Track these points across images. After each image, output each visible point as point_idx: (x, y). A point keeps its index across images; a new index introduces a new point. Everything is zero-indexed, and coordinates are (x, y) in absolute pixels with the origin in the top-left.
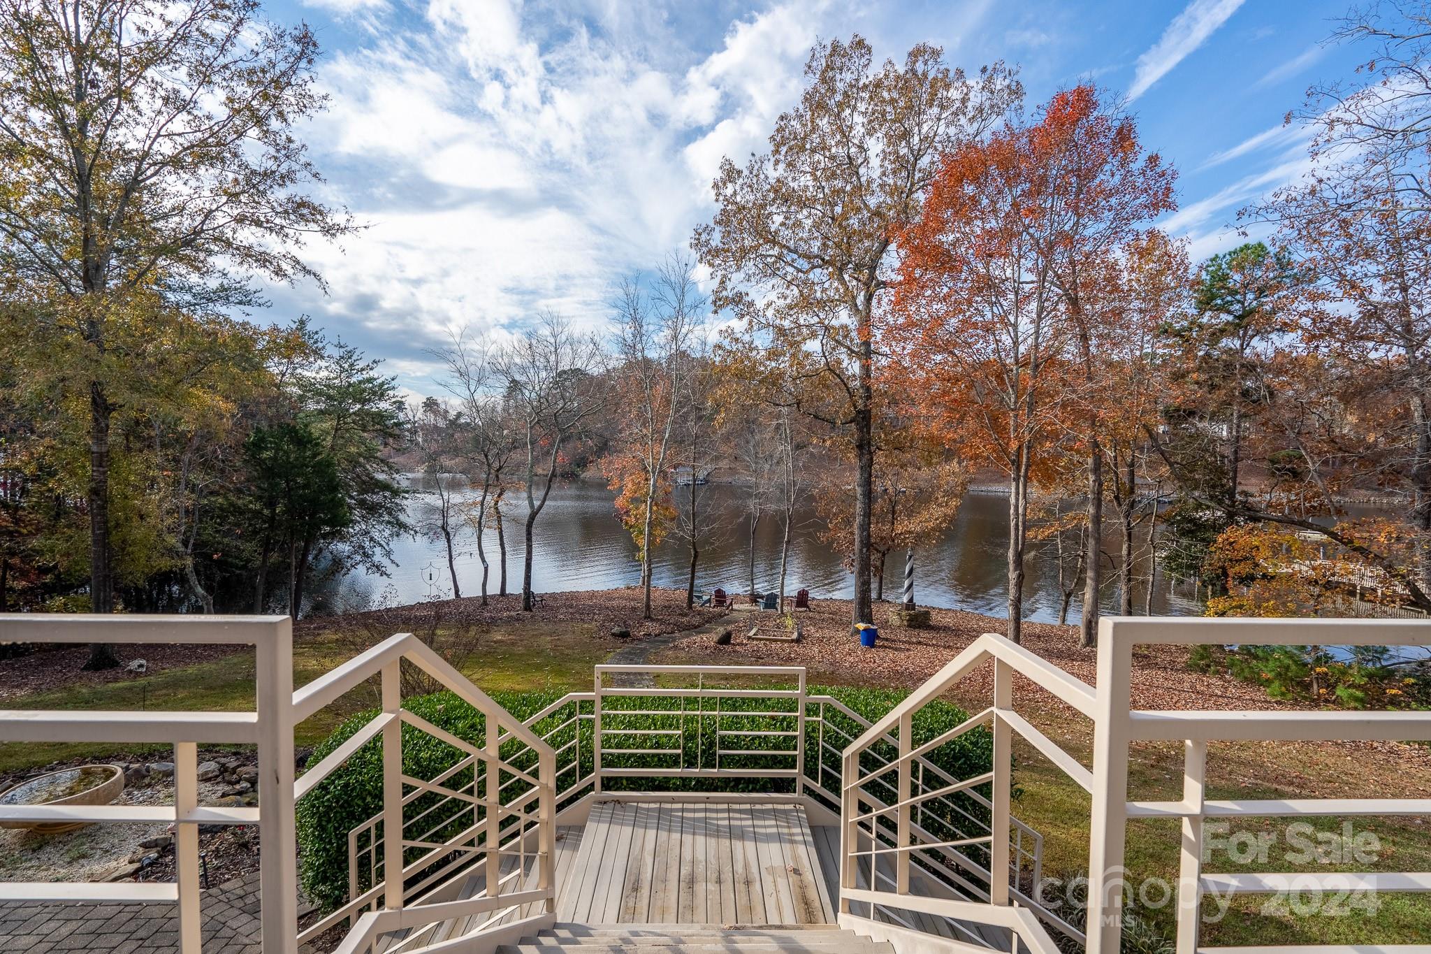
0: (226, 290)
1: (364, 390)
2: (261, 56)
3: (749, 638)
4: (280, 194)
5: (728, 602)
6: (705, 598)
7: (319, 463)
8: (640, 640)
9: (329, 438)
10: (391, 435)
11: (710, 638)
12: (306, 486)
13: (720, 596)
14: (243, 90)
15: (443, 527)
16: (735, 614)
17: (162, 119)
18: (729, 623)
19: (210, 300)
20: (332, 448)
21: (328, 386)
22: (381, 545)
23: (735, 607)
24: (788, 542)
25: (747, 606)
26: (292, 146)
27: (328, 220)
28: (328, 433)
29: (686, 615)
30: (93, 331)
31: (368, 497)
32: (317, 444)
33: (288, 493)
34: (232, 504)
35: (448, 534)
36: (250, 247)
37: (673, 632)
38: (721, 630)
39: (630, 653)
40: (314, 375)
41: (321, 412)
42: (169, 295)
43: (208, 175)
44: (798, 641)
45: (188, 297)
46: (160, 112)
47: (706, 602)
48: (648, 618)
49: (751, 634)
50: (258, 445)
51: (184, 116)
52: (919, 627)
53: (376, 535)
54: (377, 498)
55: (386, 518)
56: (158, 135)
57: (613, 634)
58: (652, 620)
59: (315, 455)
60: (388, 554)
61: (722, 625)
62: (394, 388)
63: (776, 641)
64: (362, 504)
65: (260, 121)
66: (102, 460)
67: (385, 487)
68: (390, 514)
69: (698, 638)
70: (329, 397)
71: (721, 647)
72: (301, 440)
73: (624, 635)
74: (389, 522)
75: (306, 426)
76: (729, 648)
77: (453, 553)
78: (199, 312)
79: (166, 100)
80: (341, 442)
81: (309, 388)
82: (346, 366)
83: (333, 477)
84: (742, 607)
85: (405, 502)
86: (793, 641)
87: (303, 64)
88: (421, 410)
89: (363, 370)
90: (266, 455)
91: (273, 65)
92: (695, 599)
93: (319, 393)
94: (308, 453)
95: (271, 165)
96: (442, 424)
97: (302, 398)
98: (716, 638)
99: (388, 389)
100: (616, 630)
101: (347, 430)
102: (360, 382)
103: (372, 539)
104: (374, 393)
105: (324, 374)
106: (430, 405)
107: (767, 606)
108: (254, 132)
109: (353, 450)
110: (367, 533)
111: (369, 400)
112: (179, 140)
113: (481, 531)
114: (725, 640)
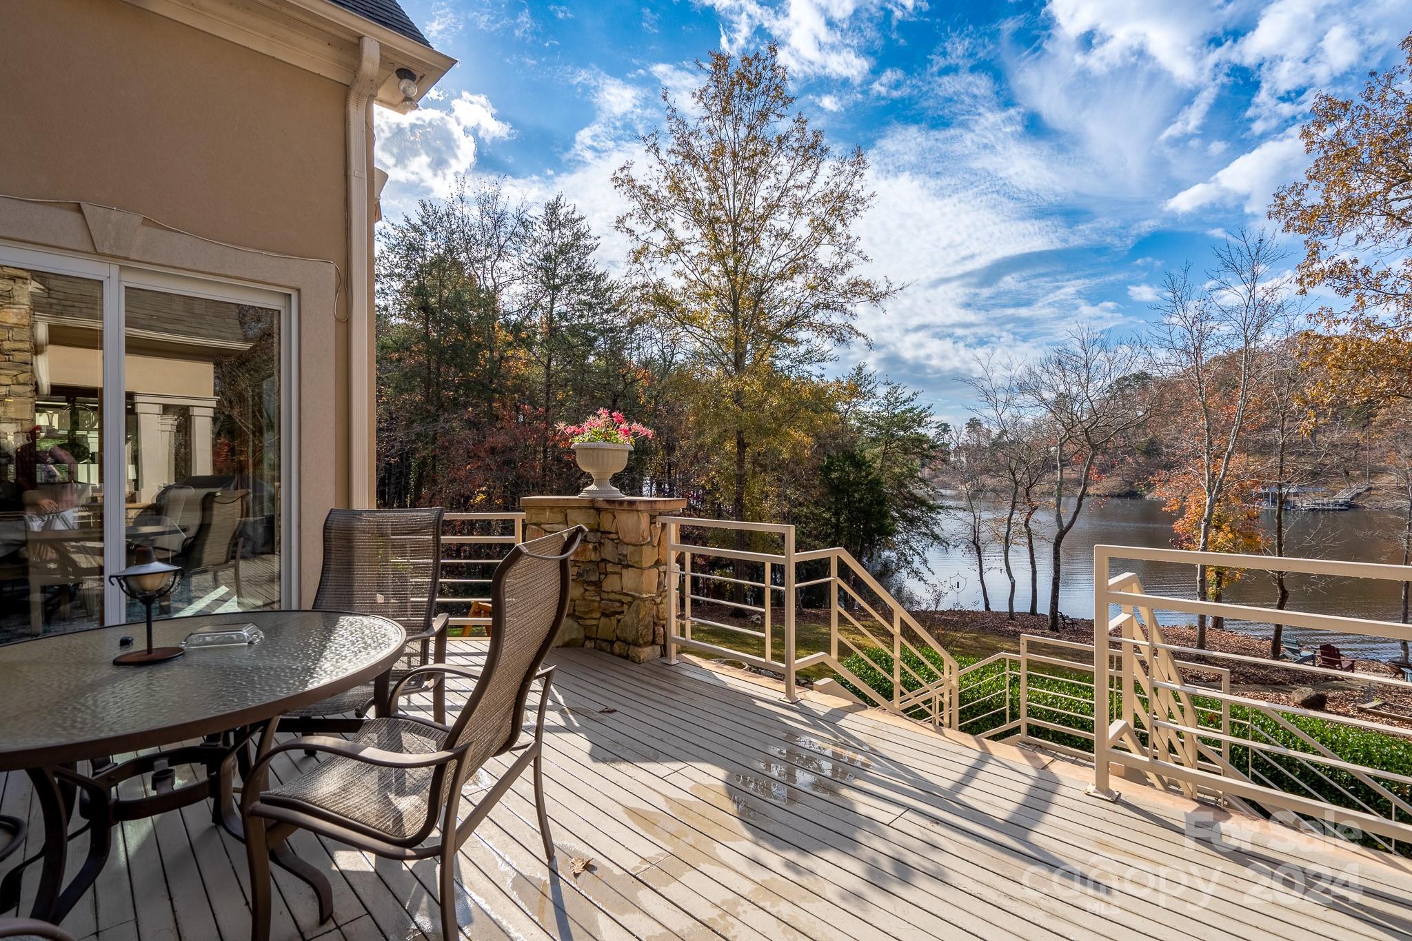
0: (810, 352)
1: (906, 420)
2: (831, 184)
3: (1362, 710)
4: (841, 281)
5: (1345, 664)
7: (871, 481)
9: (879, 462)
10: (927, 457)
12: (861, 500)
14: (820, 210)
15: (974, 542)
17: (775, 249)
19: (800, 362)
20: (881, 470)
21: (879, 418)
22: (919, 554)
26: (850, 241)
27: (874, 290)
28: (878, 457)
30: (738, 397)
31: (908, 511)
32: (870, 466)
33: (847, 506)
34: (812, 513)
35: (978, 548)
36: (823, 324)
38: (1309, 691)
40: (868, 409)
41: (873, 440)
42: (777, 362)
43: (799, 280)
45: (788, 362)
46: (774, 245)
47: (1307, 659)
49: (1367, 706)
50: (828, 469)
51: (787, 242)
53: (914, 544)
54: (916, 513)
55: (924, 530)
56: (773, 260)
59: (867, 476)
60: (925, 562)
62: (930, 415)
64: (904, 517)
65: (829, 230)
66: (741, 479)
67: (922, 502)
68: (927, 527)
70: (880, 427)
72: (859, 464)
74: (925, 534)
75: (861, 451)
77: (984, 567)
78: (794, 372)
79: (777, 236)
80: (888, 463)
81: (863, 419)
82: (892, 400)
83: (880, 493)
85: (939, 516)
87: (857, 177)
88: (965, 431)
89: (905, 401)
90: (834, 475)
91: (837, 186)
92: (1286, 653)
93: (872, 424)
94: (863, 474)
95: (836, 259)
96: (985, 443)
97: (860, 430)
99: (925, 416)
101: (893, 453)
102: (903, 412)
103: (911, 548)
104: (914, 421)
105: (876, 408)
106: (974, 425)
108: (826, 240)
109: (897, 470)
110: (907, 542)
111: (911, 427)
112: (783, 259)
113: (1007, 547)
114: (1314, 703)
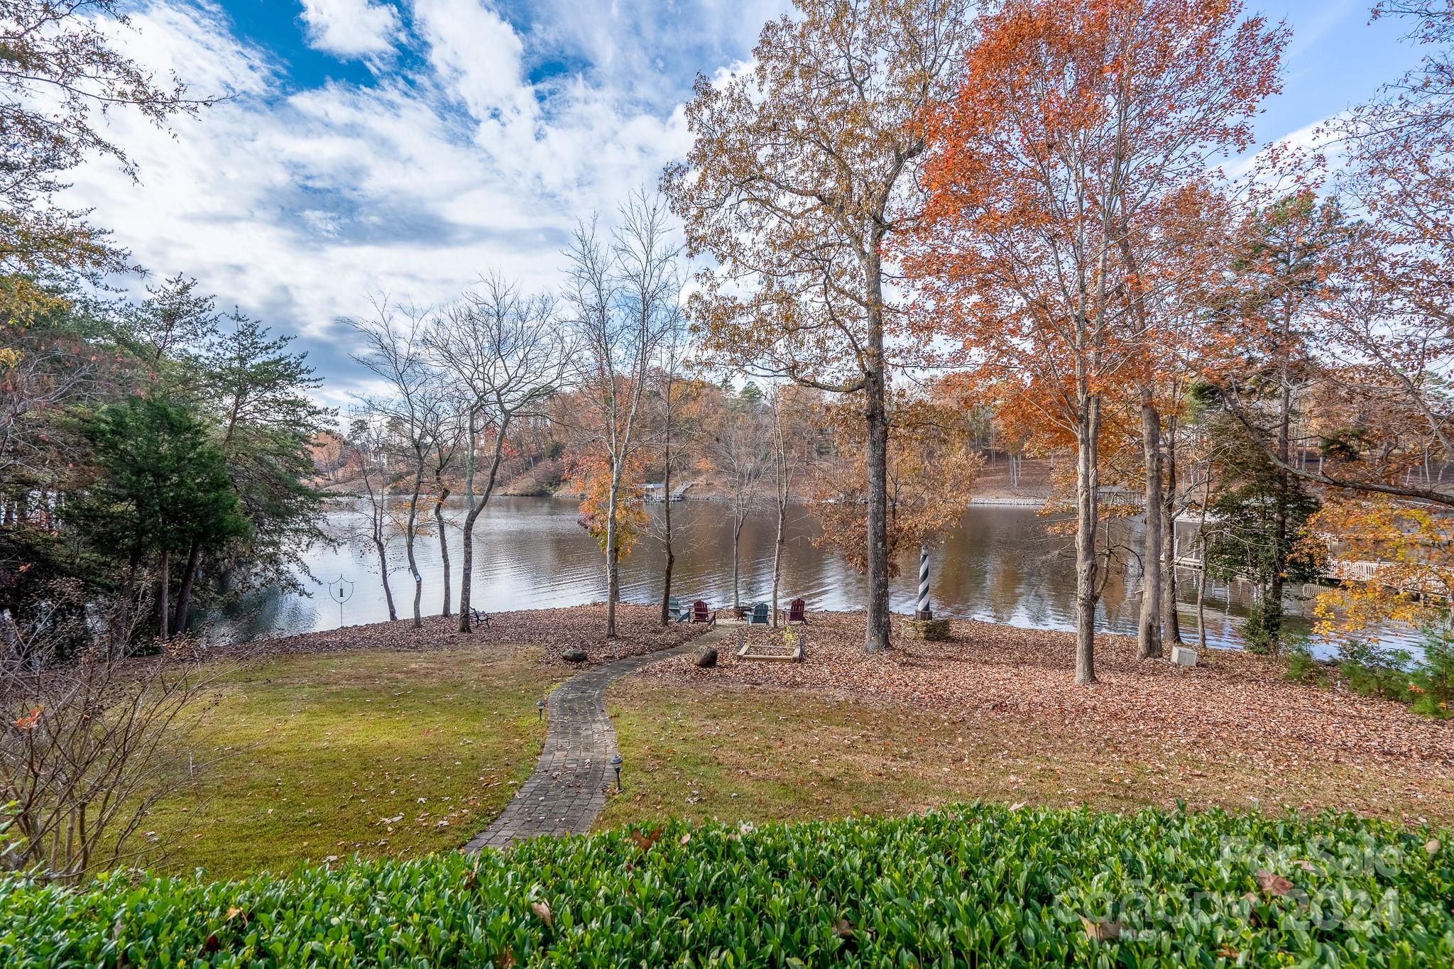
3: (740, 658)
5: (710, 616)
6: (683, 612)
8: (599, 664)
11: (689, 658)
13: (701, 610)
15: (375, 539)
16: (718, 630)
18: (712, 640)
23: (718, 622)
24: (782, 541)
25: (732, 621)
29: (660, 632)
35: (380, 546)
37: (642, 654)
38: (704, 649)
39: (584, 683)
44: (800, 660)
47: (684, 617)
48: (612, 636)
49: (742, 652)
52: (938, 639)
57: (565, 658)
58: (617, 638)
61: (704, 642)
63: (773, 660)
69: (674, 660)
71: (704, 671)
73: (578, 659)
76: (714, 672)
84: (726, 622)
86: (795, 660)
89: (267, 348)
92: (671, 614)
98: (698, 659)
100: (569, 652)
105: (217, 352)
107: (756, 620)
113: (411, 541)
114: (710, 661)
